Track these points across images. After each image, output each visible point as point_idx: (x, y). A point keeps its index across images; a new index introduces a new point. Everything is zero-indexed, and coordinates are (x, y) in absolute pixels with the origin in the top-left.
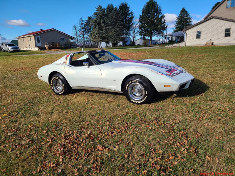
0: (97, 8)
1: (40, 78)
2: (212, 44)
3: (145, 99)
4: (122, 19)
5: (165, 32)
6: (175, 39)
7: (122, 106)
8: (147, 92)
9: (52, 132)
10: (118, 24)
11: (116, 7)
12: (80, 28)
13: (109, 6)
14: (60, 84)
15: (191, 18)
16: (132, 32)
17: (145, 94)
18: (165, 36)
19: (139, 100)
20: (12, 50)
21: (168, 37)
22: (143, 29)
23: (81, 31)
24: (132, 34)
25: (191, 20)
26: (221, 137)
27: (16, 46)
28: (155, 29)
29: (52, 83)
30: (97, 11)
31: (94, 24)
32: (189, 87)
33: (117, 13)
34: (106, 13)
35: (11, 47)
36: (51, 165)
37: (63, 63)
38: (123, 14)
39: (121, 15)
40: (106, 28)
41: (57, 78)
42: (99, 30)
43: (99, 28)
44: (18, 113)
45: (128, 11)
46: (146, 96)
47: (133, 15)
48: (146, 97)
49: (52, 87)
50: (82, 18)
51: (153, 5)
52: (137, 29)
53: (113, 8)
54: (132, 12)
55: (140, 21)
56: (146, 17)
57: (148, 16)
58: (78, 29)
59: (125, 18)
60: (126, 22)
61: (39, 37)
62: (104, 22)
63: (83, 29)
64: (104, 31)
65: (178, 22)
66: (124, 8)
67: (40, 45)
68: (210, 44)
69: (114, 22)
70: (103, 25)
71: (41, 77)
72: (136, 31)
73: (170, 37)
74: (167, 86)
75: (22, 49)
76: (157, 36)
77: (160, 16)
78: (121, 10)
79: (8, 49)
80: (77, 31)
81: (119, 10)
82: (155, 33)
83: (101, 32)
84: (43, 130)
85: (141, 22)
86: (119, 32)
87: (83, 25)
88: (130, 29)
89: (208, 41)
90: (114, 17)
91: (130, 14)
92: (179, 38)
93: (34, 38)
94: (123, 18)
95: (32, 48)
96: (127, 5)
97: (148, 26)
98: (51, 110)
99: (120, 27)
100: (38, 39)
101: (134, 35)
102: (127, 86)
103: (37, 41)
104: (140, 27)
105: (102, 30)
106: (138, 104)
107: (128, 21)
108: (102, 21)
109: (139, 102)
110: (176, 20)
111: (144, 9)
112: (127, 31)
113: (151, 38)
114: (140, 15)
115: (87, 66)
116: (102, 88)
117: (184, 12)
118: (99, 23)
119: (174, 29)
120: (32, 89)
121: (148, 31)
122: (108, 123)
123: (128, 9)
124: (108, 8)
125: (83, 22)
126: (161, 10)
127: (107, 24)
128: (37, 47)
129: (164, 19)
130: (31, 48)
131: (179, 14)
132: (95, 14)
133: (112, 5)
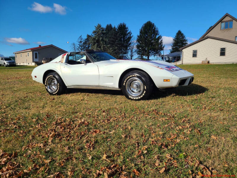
0: (96, 26)
1: (34, 79)
2: (208, 62)
3: (143, 94)
4: (120, 38)
5: (162, 52)
6: (172, 59)
7: (119, 102)
8: (145, 87)
9: (42, 120)
10: (116, 43)
11: (114, 27)
12: (79, 46)
13: (107, 26)
14: (55, 83)
15: (187, 40)
16: (130, 51)
17: (144, 90)
18: (162, 56)
19: (138, 96)
20: (9, 64)
21: (165, 57)
22: (140, 48)
23: (79, 49)
24: (129, 53)
25: (186, 42)
26: (225, 122)
27: (13, 61)
28: (153, 49)
29: (46, 83)
30: (96, 29)
31: (93, 41)
32: (188, 84)
33: (116, 32)
34: (104, 32)
35: (8, 62)
36: (39, 145)
37: (59, 62)
38: (122, 34)
39: (119, 34)
40: (105, 45)
41: (52, 77)
42: (98, 47)
43: (98, 45)
44: (7, 107)
45: (127, 31)
46: (145, 91)
47: (131, 35)
48: (144, 93)
49: (46, 87)
50: (81, 36)
51: (150, 26)
52: (135, 48)
53: (112, 28)
54: (130, 32)
55: (138, 40)
56: (144, 37)
57: (145, 37)
58: (76, 47)
59: (124, 38)
60: (124, 41)
61: (38, 53)
62: (102, 40)
63: (82, 47)
64: (102, 48)
65: (174, 43)
66: (123, 28)
67: (37, 60)
68: (207, 63)
69: (112, 41)
70: (102, 42)
71: (36, 77)
72: (134, 50)
73: (167, 57)
74: (167, 80)
75: (19, 64)
76: (154, 56)
77: (157, 37)
78: (119, 30)
79: (4, 63)
80: (76, 49)
81: (117, 29)
82: (152, 53)
83: (100, 49)
84: (32, 119)
85: (139, 42)
86: (117, 51)
87: (82, 43)
88: (128, 48)
89: (204, 59)
90: (113, 36)
91: (128, 34)
92: (176, 58)
93: (32, 54)
94: (122, 38)
95: (29, 64)
96: (125, 26)
97: (146, 46)
98: (43, 105)
99: (118, 45)
100: (36, 54)
101: (132, 54)
102: (125, 81)
103: (34, 57)
104: (138, 47)
105: (100, 47)
106: (136, 100)
107: (126, 40)
108: (101, 39)
109: (137, 98)
110: (173, 42)
111: (141, 30)
112: (125, 50)
113: (148, 57)
114: (138, 36)
115: (84, 63)
116: (99, 86)
117: (180, 34)
118: (98, 41)
119: (170, 50)
120: (25, 91)
121: (146, 51)
122: (104, 114)
123: (126, 29)
124: (107, 28)
125: (82, 41)
126: (157, 31)
127: (106, 42)
128: (35, 62)
129: (161, 39)
130: (27, 64)
131: (176, 36)
132: (94, 32)
133: (111, 25)
